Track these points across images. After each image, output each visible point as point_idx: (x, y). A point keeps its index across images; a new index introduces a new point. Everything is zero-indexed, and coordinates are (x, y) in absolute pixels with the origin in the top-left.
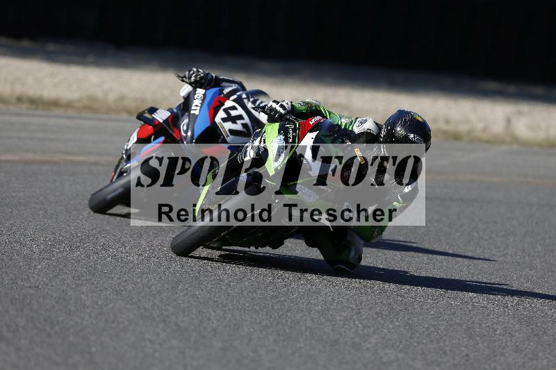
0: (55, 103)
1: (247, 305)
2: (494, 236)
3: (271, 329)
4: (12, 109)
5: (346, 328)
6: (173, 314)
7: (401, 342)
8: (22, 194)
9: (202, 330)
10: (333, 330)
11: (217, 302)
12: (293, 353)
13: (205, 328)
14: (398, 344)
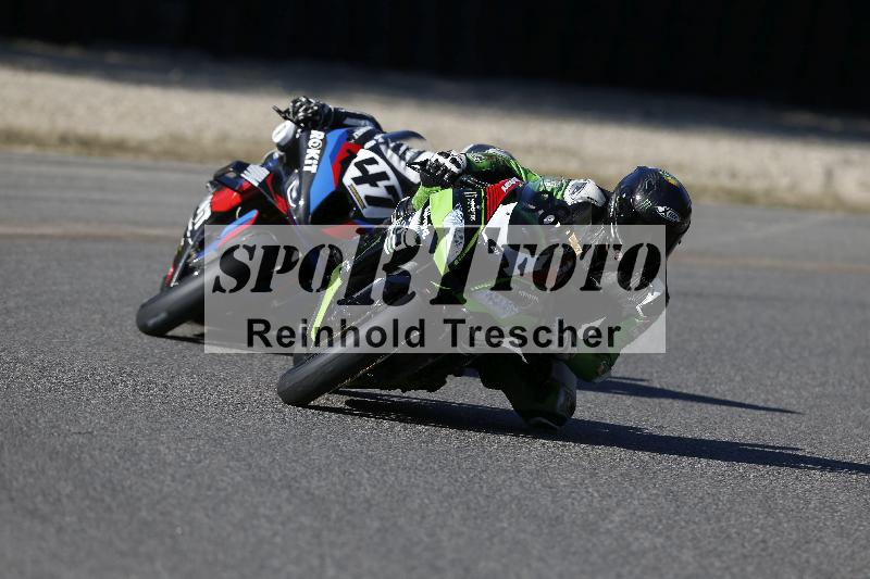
0: (120, 146)
1: (420, 461)
2: (806, 354)
3: (457, 500)
4: (52, 154)
5: (573, 499)
6: (303, 475)
7: (660, 521)
8: (67, 288)
9: (349, 501)
10: (553, 502)
11: (372, 456)
12: (491, 537)
13: (353, 497)
14: (655, 523)
